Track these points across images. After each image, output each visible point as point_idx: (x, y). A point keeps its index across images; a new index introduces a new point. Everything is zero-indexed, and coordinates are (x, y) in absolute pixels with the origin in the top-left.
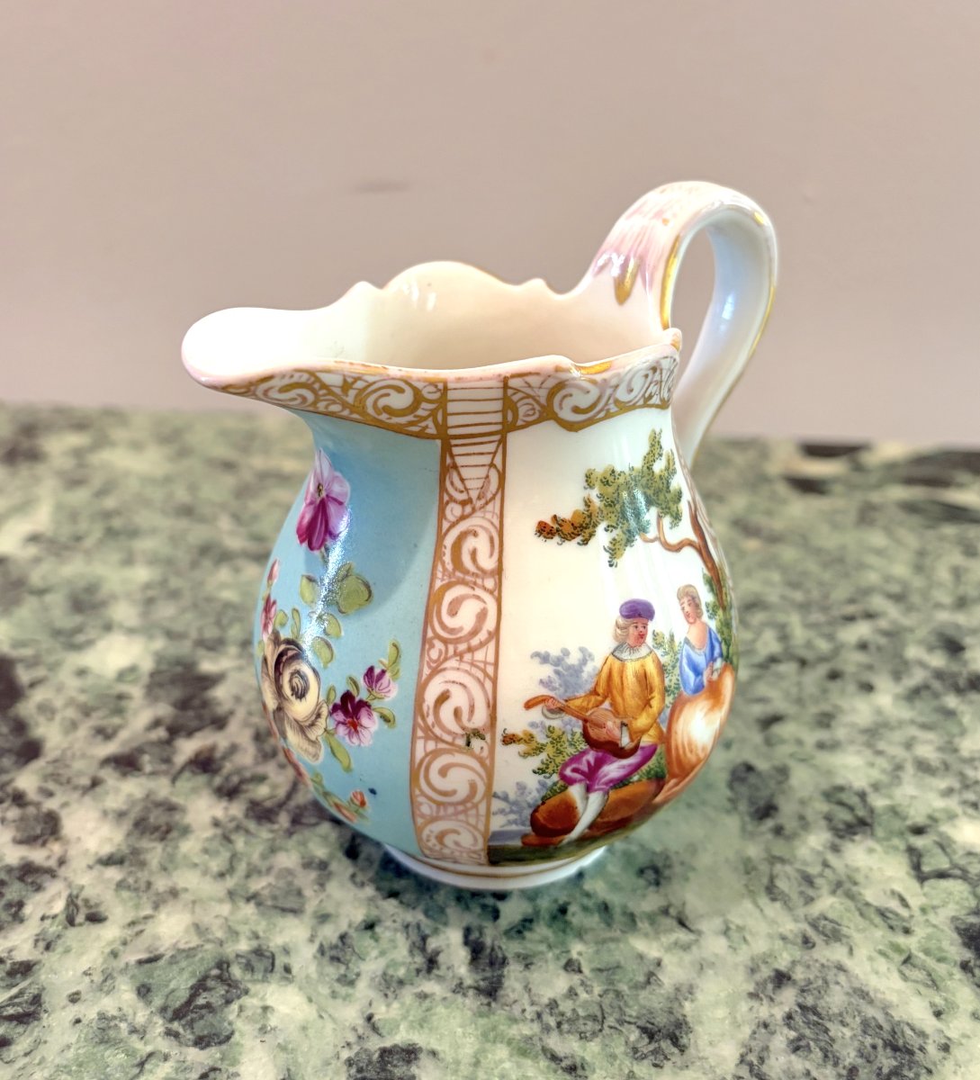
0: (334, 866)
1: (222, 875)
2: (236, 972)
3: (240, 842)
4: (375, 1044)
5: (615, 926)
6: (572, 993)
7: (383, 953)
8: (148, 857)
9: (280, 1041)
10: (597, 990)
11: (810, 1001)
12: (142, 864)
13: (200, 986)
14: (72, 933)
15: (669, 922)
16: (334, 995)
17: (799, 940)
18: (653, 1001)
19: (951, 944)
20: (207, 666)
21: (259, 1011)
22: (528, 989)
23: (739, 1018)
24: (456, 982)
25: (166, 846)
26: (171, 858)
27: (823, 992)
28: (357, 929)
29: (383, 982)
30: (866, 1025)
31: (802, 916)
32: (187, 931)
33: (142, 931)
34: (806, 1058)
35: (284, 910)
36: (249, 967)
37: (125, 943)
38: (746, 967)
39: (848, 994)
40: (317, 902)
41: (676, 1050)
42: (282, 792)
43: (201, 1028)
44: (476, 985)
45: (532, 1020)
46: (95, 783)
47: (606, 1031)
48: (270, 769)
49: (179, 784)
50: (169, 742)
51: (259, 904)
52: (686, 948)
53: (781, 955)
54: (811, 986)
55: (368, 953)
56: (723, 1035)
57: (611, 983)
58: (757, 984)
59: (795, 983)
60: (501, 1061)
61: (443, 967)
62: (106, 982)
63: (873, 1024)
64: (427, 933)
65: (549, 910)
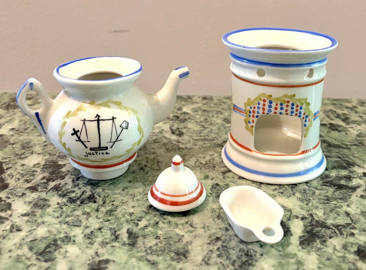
0: (92, 214)
1: (58, 217)
2: (59, 242)
3: (65, 209)
4: (97, 259)
5: (172, 227)
6: (156, 244)
7: (103, 236)
8: (37, 213)
9: (70, 259)
10: (164, 243)
11: (225, 244)
12: (35, 215)
13: (48, 246)
14: (11, 234)
15: (188, 225)
16: (87, 247)
17: (225, 229)
18: (180, 246)
20: (60, 163)
21: (64, 252)
22: (144, 244)
23: (204, 249)
24: (123, 242)
25: (42, 210)
26: (44, 214)
27: (229, 242)
28: (96, 230)
29: (102, 243)
30: (240, 250)
31: (227, 223)
32: (46, 232)
33: (32, 233)
34: (221, 259)
35: (75, 226)
36: (63, 241)
37: (27, 236)
38: (208, 236)
40: (85, 223)
41: (184, 258)
42: (79, 195)
43: (47, 257)
44: (129, 243)
45: (144, 252)
46: (23, 194)
47: (165, 254)
48: (76, 189)
49: (48, 194)
50: (47, 183)
51: (68, 225)
52: (192, 232)
53: (218, 233)
54: (226, 241)
55: (98, 236)
56: (199, 254)
57: (168, 241)
58: (211, 241)
59: (222, 240)
60: (133, 262)
61: (120, 239)
62: (20, 246)
63: (242, 249)
64: (116, 230)
65: (153, 223)
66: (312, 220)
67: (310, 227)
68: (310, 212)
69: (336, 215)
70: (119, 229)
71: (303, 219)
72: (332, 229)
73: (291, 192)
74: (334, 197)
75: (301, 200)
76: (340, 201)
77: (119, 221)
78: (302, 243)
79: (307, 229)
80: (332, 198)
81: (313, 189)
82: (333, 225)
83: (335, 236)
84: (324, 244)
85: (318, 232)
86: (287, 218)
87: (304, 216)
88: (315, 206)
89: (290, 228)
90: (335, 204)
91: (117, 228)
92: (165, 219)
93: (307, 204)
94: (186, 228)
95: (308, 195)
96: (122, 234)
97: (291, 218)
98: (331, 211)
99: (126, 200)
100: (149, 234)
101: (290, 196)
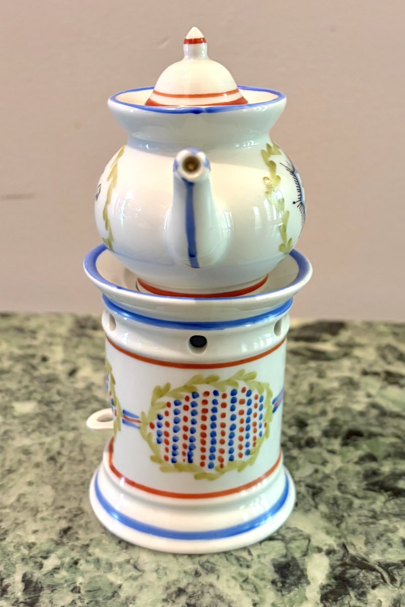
5: (101, 569)
6: (73, 602)
10: (86, 601)
11: (193, 602)
15: (129, 567)
17: (193, 573)
19: (269, 572)
22: (51, 602)
24: (15, 600)
27: (200, 597)
38: (164, 587)
39: (212, 597)
44: (25, 601)
52: (136, 579)
53: (182, 580)
54: (195, 595)
57: (94, 597)
58: (168, 595)
59: (187, 593)
61: (10, 593)
64: (4, 576)
65: (69, 563)
66: (344, 556)
67: (340, 569)
68: (343, 540)
69: (385, 545)
70: (9, 576)
71: (329, 552)
72: (378, 571)
73: (312, 502)
74: (385, 511)
75: (328, 518)
76: (394, 519)
77: (9, 559)
78: (324, 598)
79: (335, 572)
80: (382, 513)
81: (349, 496)
82: (380, 564)
83: (382, 583)
84: (362, 598)
85: (353, 577)
86: (302, 551)
87: (331, 548)
88: (351, 528)
89: (306, 570)
90: (386, 525)
91: (5, 572)
92: (90, 555)
93: (338, 526)
94: (126, 572)
95: (341, 507)
96: (14, 583)
97: (309, 551)
98: (378, 538)
99: (22, 519)
100: (62, 584)
101: (309, 510)
